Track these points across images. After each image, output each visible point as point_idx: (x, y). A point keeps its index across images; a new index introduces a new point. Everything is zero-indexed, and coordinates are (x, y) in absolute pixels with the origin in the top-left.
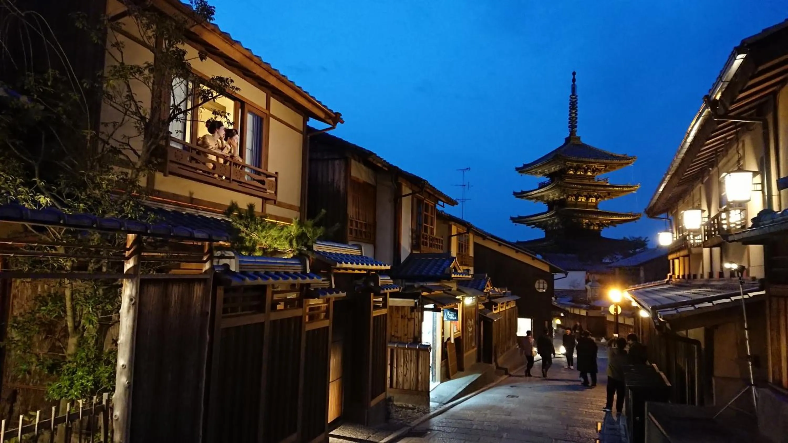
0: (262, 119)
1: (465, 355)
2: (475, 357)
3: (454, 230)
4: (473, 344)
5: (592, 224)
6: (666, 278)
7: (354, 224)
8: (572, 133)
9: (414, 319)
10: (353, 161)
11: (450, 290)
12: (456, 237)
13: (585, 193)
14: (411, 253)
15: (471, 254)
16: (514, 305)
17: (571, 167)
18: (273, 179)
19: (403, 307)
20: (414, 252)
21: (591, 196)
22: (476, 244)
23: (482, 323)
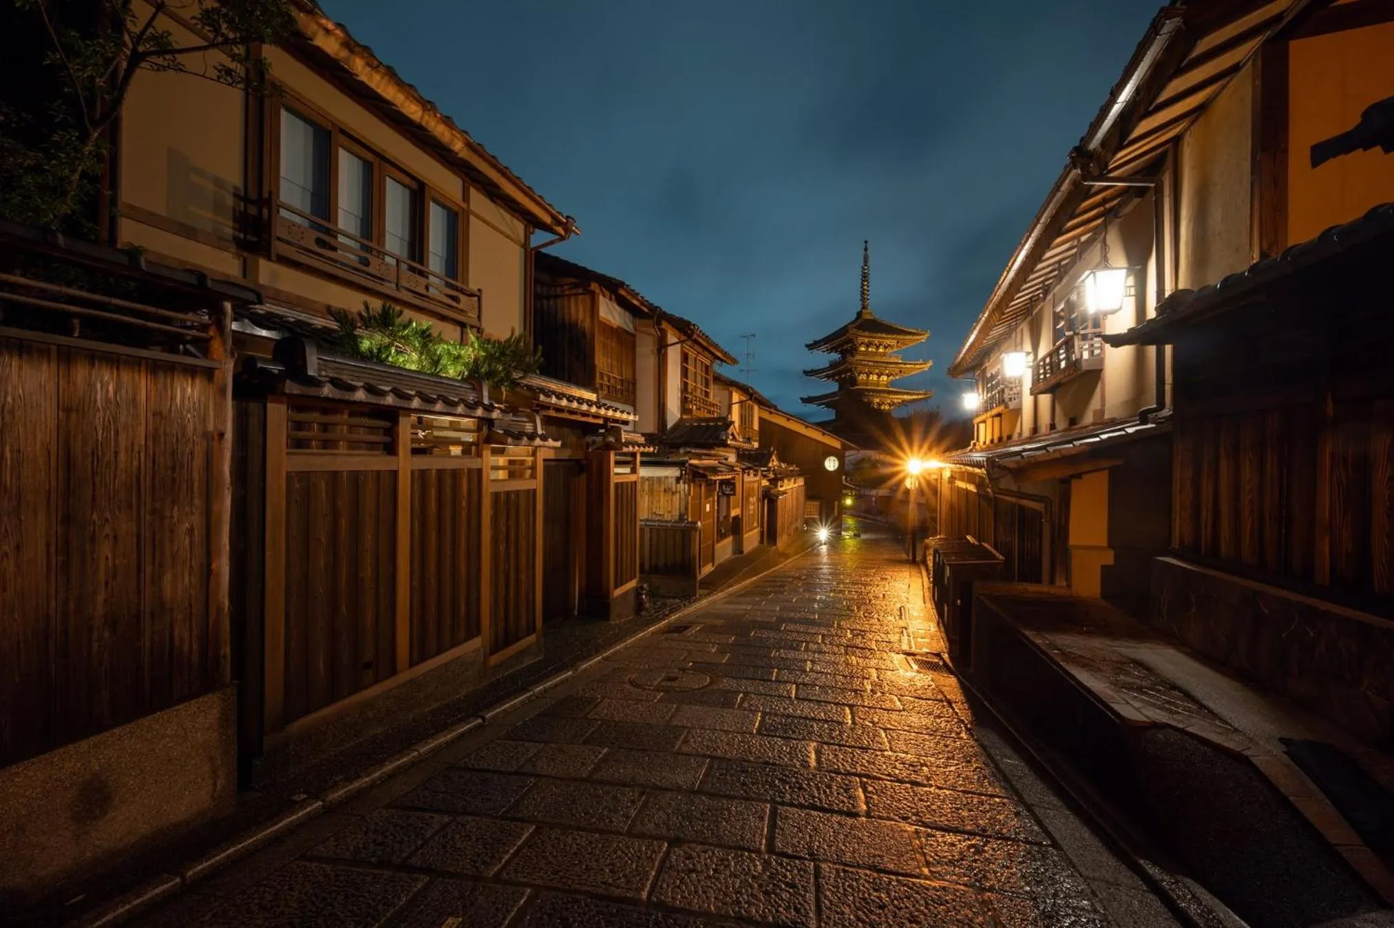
0: (456, 214)
1: (745, 536)
2: (757, 538)
3: (736, 397)
4: (755, 525)
5: (883, 403)
6: (969, 445)
7: (606, 379)
8: (864, 307)
9: (680, 492)
10: (601, 297)
11: (726, 459)
12: (737, 405)
13: (877, 371)
14: (681, 419)
15: (756, 427)
16: (802, 484)
17: (862, 343)
18: (476, 299)
19: (666, 478)
20: (684, 417)
21: (882, 374)
22: (760, 419)
23: (766, 502)
